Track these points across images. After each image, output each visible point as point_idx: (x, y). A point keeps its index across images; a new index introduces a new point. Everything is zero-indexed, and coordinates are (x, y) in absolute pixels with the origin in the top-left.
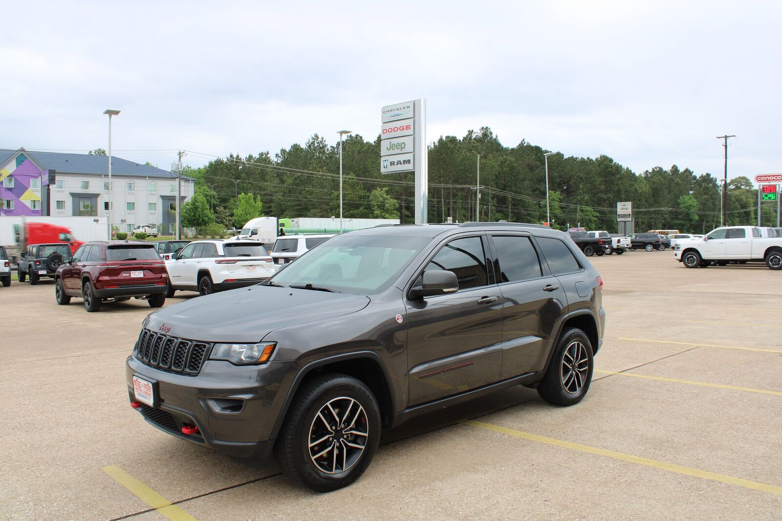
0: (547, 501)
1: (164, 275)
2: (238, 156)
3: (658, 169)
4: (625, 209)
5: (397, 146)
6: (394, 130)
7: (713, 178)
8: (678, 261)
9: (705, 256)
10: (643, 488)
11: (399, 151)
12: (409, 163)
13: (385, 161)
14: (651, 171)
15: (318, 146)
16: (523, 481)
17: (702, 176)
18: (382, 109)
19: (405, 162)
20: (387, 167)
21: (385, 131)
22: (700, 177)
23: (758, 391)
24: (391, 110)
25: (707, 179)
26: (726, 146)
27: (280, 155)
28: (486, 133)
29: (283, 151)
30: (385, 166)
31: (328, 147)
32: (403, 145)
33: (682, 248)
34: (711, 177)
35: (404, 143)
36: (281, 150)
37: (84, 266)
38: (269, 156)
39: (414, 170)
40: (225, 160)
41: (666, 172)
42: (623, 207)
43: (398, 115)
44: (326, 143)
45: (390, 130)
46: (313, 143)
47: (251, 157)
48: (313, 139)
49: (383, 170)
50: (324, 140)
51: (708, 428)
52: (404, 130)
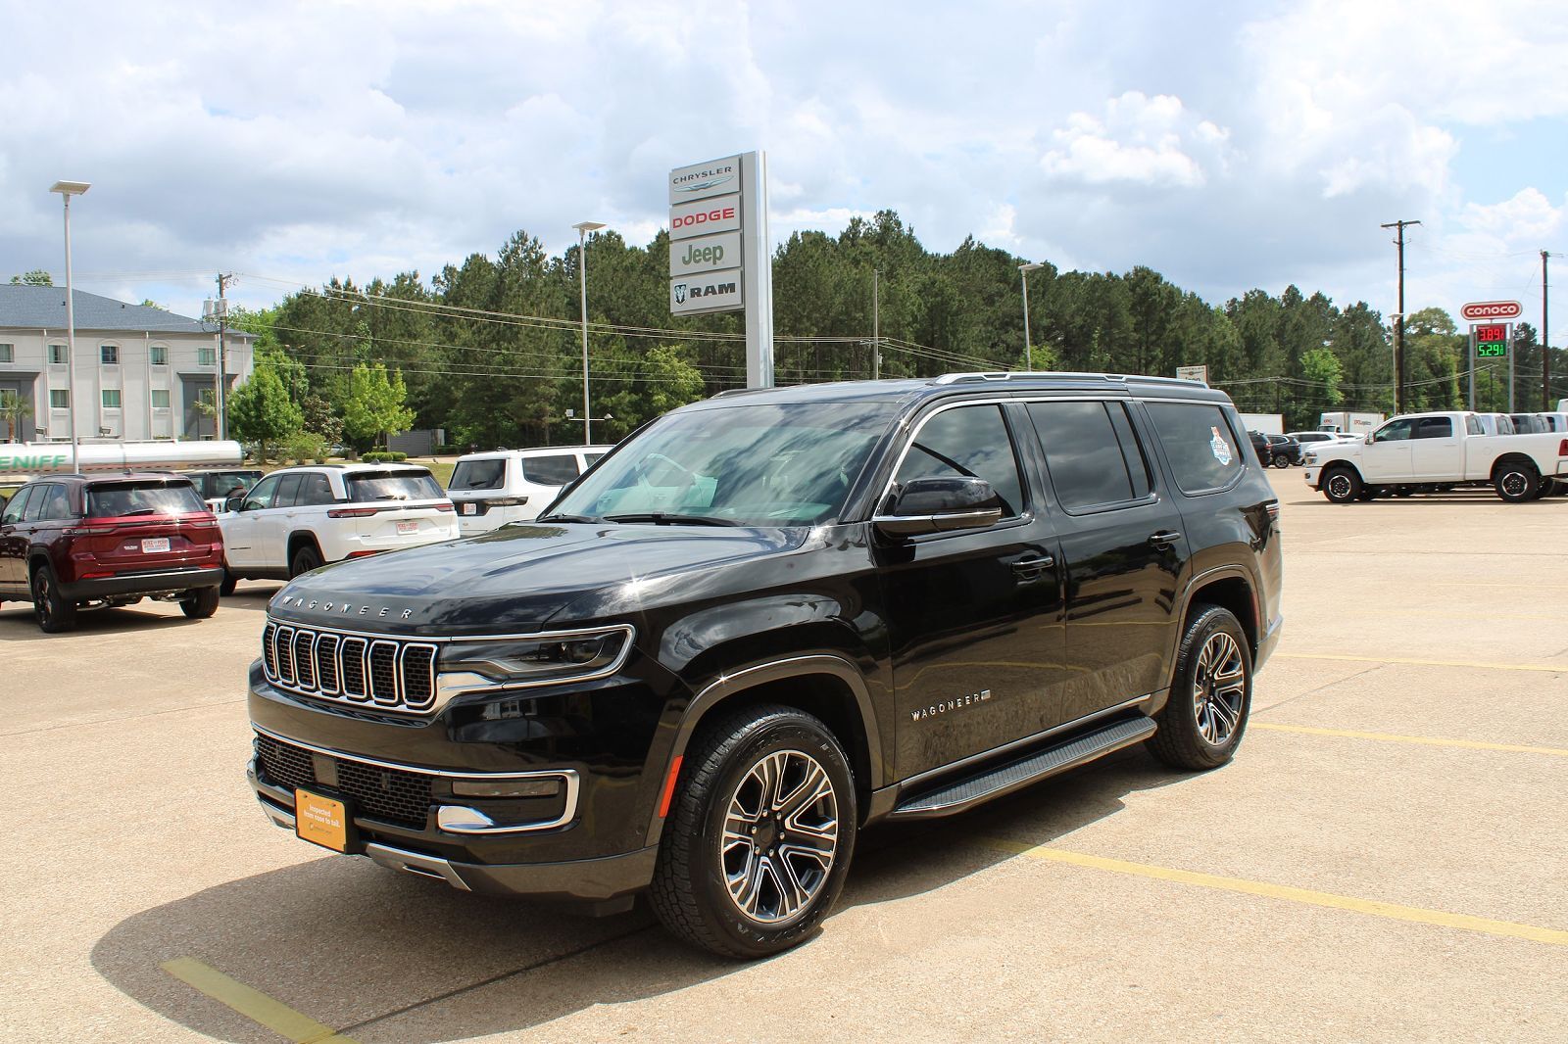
0: (1135, 986)
1: (215, 547)
2: (348, 284)
3: (1257, 295)
5: (705, 254)
6: (697, 219)
7: (1372, 312)
8: (1313, 489)
9: (1369, 476)
10: (1328, 951)
11: (710, 266)
12: (733, 290)
13: (680, 286)
14: (1243, 300)
15: (525, 258)
16: (1076, 948)
17: (1349, 310)
18: (670, 174)
19: (723, 288)
21: (678, 223)
22: (1345, 311)
23: (1524, 749)
24: (691, 177)
25: (1360, 314)
26: (1401, 244)
27: (442, 279)
28: (888, 221)
29: (449, 271)
30: (680, 299)
31: (548, 258)
32: (718, 251)
33: (1322, 462)
34: (1369, 309)
35: (720, 248)
36: (445, 268)
37: (33, 531)
38: (417, 281)
39: (742, 307)
40: (321, 292)
41: (1273, 300)
42: (1189, 377)
43: (705, 187)
44: (543, 251)
45: (689, 220)
46: (515, 251)
47: (377, 284)
48: (514, 242)
49: (675, 308)
50: (539, 242)
51: (1435, 826)
52: (719, 218)
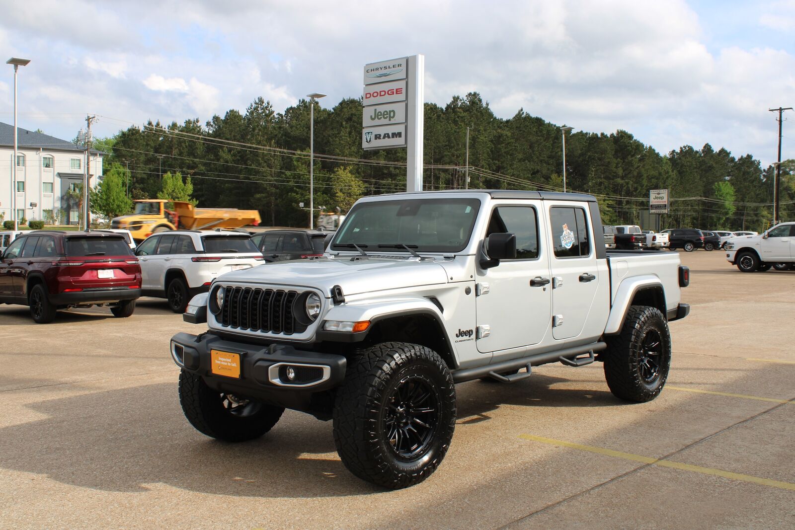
1: (136, 276)
2: (158, 124)
3: (687, 149)
4: (659, 198)
5: (384, 115)
6: (379, 94)
7: (755, 160)
8: (731, 264)
9: (764, 256)
11: (386, 121)
12: (400, 136)
13: (369, 133)
14: (679, 152)
15: (262, 113)
17: (741, 159)
18: (365, 67)
19: (394, 135)
20: (370, 141)
21: (368, 96)
22: (739, 160)
24: (377, 69)
25: (748, 161)
26: (780, 121)
27: (212, 123)
28: (474, 98)
29: (216, 119)
30: (368, 140)
31: (275, 114)
32: (392, 114)
33: (737, 248)
34: (753, 159)
35: (394, 111)
36: (214, 117)
37: (30, 263)
38: (199, 124)
39: (405, 146)
40: (142, 129)
41: (697, 152)
42: (657, 196)
43: (385, 75)
44: (273, 109)
45: (375, 95)
46: (256, 109)
47: (174, 126)
48: (256, 103)
49: (365, 145)
50: (270, 104)
52: (393, 94)
